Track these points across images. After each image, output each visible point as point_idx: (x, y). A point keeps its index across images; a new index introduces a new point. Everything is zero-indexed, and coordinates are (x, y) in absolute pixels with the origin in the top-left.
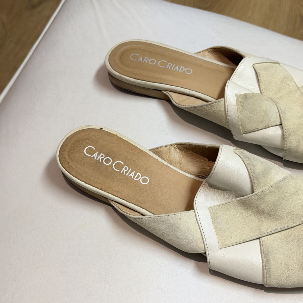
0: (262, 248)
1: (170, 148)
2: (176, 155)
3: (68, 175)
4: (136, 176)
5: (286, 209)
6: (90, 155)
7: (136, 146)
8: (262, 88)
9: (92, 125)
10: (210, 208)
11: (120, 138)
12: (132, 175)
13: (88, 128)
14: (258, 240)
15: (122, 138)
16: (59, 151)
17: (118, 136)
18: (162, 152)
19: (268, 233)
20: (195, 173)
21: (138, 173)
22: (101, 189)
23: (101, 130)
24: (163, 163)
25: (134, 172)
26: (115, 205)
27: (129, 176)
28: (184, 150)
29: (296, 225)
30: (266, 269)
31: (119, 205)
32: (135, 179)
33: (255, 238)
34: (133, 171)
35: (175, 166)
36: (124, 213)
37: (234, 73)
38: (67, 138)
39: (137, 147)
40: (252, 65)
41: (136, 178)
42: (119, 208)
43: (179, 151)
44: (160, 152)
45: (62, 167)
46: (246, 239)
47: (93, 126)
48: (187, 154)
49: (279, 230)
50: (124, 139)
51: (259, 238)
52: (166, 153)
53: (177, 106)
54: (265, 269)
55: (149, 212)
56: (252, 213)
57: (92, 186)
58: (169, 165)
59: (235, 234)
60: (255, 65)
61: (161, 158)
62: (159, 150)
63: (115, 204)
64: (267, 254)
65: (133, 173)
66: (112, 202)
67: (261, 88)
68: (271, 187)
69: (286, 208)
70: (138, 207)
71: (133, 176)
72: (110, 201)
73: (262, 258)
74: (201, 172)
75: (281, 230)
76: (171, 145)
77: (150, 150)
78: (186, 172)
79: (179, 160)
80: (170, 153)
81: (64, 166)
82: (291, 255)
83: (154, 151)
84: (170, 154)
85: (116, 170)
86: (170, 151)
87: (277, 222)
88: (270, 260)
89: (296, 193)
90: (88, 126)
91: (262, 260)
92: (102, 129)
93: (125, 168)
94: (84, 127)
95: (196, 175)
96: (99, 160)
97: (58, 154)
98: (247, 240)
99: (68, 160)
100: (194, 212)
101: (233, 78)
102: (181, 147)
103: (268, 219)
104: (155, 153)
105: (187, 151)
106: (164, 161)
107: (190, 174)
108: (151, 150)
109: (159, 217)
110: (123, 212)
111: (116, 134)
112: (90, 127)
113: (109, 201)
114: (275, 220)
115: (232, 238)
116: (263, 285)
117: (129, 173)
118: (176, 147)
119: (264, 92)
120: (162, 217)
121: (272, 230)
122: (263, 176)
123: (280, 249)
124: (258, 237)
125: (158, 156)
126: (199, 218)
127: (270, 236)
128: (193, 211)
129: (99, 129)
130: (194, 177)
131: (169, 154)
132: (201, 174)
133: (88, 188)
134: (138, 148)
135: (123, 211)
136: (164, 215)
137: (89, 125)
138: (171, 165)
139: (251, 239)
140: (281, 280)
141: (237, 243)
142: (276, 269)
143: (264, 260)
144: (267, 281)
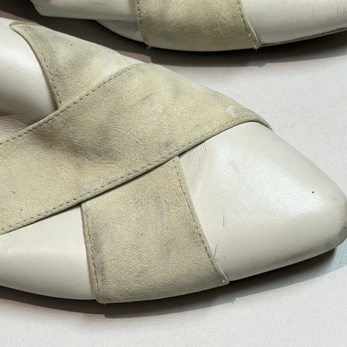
0: (86, 223)
5: (128, 136)
14: (78, 209)
19: (97, 191)
29: (153, 166)
30: (95, 264)
33: (70, 205)
46: (51, 208)
49: (119, 182)
51: (79, 205)
54: (92, 266)
56: (61, 155)
59: (29, 202)
64: (96, 234)
68: (91, 93)
73: (85, 242)
75: (123, 182)
82: (144, 229)
87: (115, 166)
88: (102, 245)
89: (146, 99)
91: (86, 247)
98: (55, 211)
103: (95, 163)
114: (109, 163)
115: (23, 211)
121: (105, 184)
122: (74, 72)
123: (122, 221)
124: (76, 202)
127: (102, 196)
139: (62, 207)
140: (128, 282)
141: (34, 220)
142: (114, 261)
143: (90, 246)
144: (100, 289)
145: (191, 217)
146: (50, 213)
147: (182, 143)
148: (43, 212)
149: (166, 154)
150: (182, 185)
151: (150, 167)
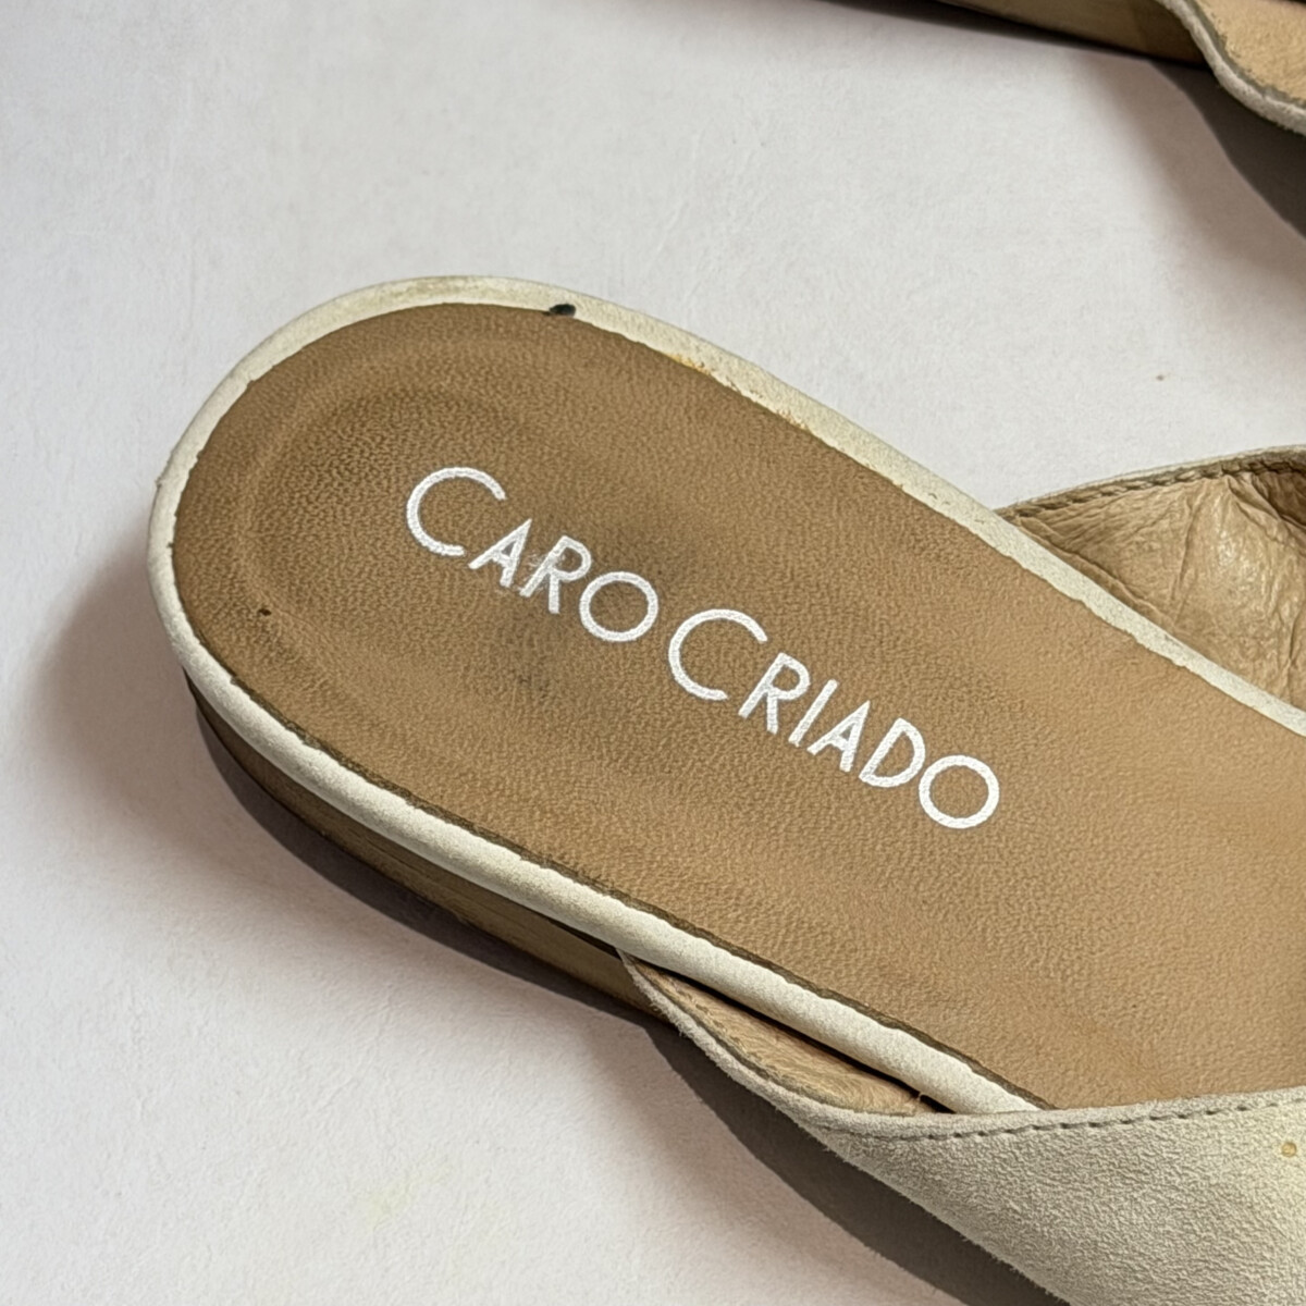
1: (1197, 503)
2: (1246, 565)
3: (256, 731)
4: (875, 746)
6: (456, 551)
9: (474, 278)
11: (738, 395)
12: (844, 738)
13: (439, 300)
15: (754, 398)
16: (174, 508)
17: (715, 375)
18: (1118, 534)
21: (901, 726)
22: (554, 866)
23: (560, 317)
25: (863, 708)
26: (681, 1015)
27: (814, 749)
31: (717, 1013)
32: (868, 776)
34: (856, 706)
35: (1243, 664)
36: (771, 1086)
38: (251, 384)
39: (888, 482)
41: (882, 771)
42: (719, 1041)
43: (1274, 531)
44: (1105, 533)
45: (202, 656)
47: (490, 283)
50: (772, 408)
52: (1156, 545)
53: (1261, 112)
55: (995, 1086)
57: (474, 832)
58: (1181, 655)
61: (1113, 591)
62: (1096, 509)
63: (682, 999)
65: (855, 719)
66: (653, 984)
70: (899, 1034)
71: (848, 748)
72: (638, 978)
76: (1207, 472)
77: (1007, 515)
79: (1277, 609)
80: (1197, 541)
81: (218, 642)
83: (1045, 520)
84: (1196, 553)
85: (691, 686)
86: (1191, 529)
90: (443, 279)
92: (564, 310)
93: (779, 676)
94: (402, 287)
96: (542, 594)
97: (170, 539)
99: (259, 590)
102: (1297, 488)
104: (1054, 545)
106: (1136, 616)
108: (1023, 515)
109: (1093, 1125)
110: (760, 1080)
111: (697, 366)
112: (457, 290)
113: (632, 970)
117: (816, 722)
118: (1249, 487)
120: (1120, 1127)
125: (1085, 572)
129: (546, 308)
131: (1183, 552)
133: (436, 851)
134: (898, 490)
135: (759, 1071)
136: (1140, 1110)
137: (453, 278)
138: (1207, 655)
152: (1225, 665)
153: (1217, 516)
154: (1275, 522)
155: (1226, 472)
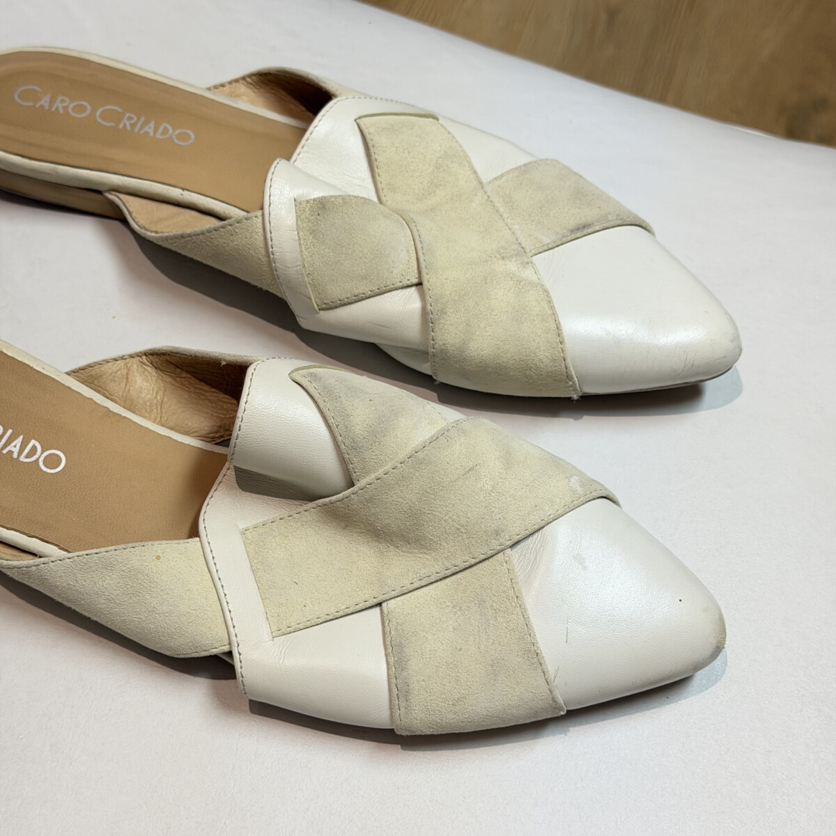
0: (387, 629)
1: (129, 366)
2: (145, 384)
4: (25, 449)
5: (446, 521)
7: (27, 362)
8: (381, 183)
10: (244, 532)
12: (15, 447)
14: (377, 610)
18: (105, 376)
19: (405, 588)
20: (203, 432)
21: (33, 442)
24: (106, 407)
25: (21, 438)
27: (5, 451)
28: (168, 370)
29: (477, 560)
30: (398, 686)
32: (22, 459)
33: (368, 604)
34: (18, 437)
35: (146, 415)
37: (303, 141)
39: (29, 366)
40: (355, 120)
41: (27, 457)
43: (153, 373)
44: (100, 377)
46: (343, 607)
48: (178, 379)
49: (432, 578)
51: (380, 604)
52: (116, 379)
54: (394, 687)
56: (359, 538)
58: (124, 413)
59: (314, 596)
60: (363, 119)
61: (104, 394)
62: (97, 369)
64: (400, 645)
65: (18, 441)
67: (379, 185)
68: (400, 466)
69: (446, 518)
70: (34, 540)
71: (16, 451)
73: (386, 655)
74: (220, 427)
75: (438, 578)
76: (132, 356)
77: (68, 374)
78: (178, 431)
79: (156, 397)
80: (129, 377)
82: (463, 642)
83: (82, 374)
84: (129, 381)
86: (127, 374)
87: (428, 558)
88: (409, 660)
89: (470, 472)
91: (387, 661)
95: (208, 437)
98: (348, 611)
100: (199, 543)
101: (299, 154)
102: (160, 360)
103: (402, 551)
104: (84, 382)
105: (178, 370)
106: (110, 401)
107: (188, 435)
108: (73, 373)
114: (422, 553)
115: (307, 608)
116: (395, 732)
117: (6, 443)
118: (145, 361)
119: (388, 197)
121: (415, 580)
123: (435, 629)
124: (376, 601)
125: (95, 390)
126: (213, 558)
127: (410, 594)
128: (198, 539)
130: (201, 442)
131: (125, 381)
132: (222, 434)
134: (32, 368)
138: (134, 413)
139: (358, 607)
140: (440, 711)
141: (320, 621)
142: (424, 683)
143: (392, 660)
144: (403, 719)
145: (526, 629)
146: (341, 613)
147: (516, 530)
148: (333, 612)
149: (495, 545)
150: (514, 585)
151: (473, 561)
152: (141, 416)
153: (135, 371)
154: (154, 370)
155: (138, 356)
